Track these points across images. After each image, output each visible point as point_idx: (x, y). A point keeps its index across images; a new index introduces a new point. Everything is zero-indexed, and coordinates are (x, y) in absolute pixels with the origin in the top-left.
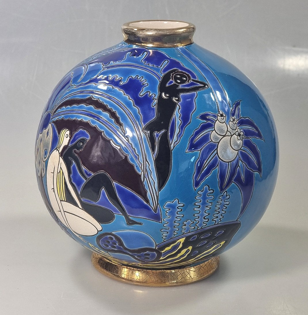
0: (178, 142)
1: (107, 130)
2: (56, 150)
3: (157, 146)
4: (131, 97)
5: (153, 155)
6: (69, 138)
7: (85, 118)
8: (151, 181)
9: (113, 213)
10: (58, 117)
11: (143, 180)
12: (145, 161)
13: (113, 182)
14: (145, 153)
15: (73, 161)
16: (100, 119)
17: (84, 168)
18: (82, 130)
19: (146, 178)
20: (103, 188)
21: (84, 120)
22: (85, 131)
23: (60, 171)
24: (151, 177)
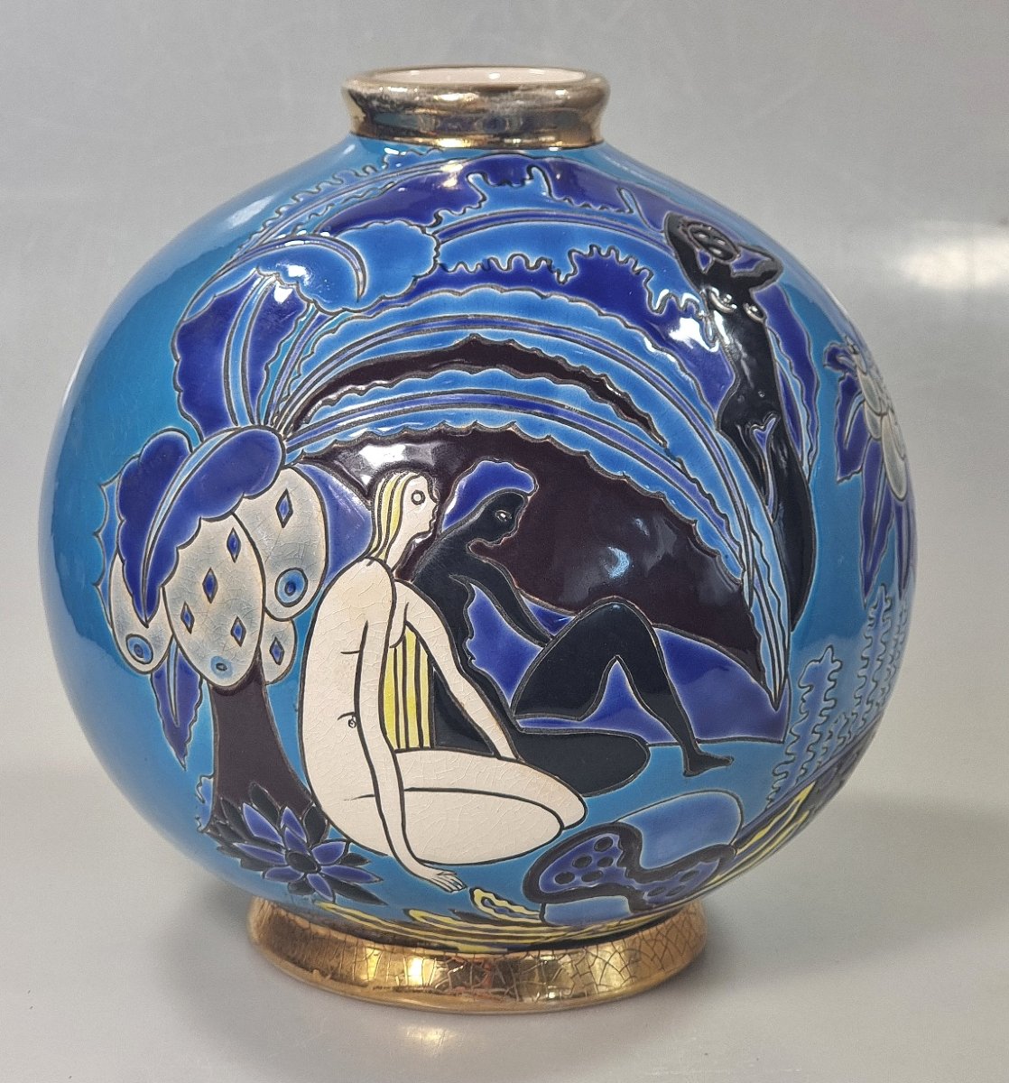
0: (814, 450)
1: (597, 445)
2: (366, 561)
3: (770, 475)
4: (632, 321)
5: (764, 507)
6: (429, 505)
7: (490, 418)
8: (771, 597)
9: (643, 742)
10: (332, 438)
11: (748, 603)
12: (747, 533)
13: (655, 629)
14: (743, 506)
15: (473, 586)
16: (557, 412)
17: (529, 603)
18: (489, 465)
19: (757, 593)
20: (618, 658)
21: (490, 426)
22: (506, 467)
23: (403, 639)
24: (770, 585)
